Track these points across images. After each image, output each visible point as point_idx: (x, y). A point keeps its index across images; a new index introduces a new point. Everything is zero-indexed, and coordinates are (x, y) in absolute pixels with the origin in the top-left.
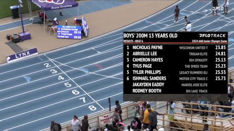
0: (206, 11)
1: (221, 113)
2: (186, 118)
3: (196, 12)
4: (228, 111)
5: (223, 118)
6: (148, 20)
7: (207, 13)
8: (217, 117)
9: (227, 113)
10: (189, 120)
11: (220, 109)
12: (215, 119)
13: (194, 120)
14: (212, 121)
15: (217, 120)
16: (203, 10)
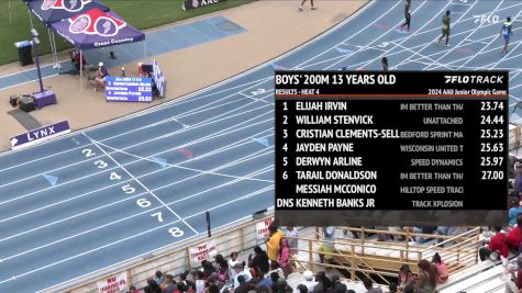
0: (386, 44)
1: (419, 235)
2: (353, 246)
3: (368, 47)
4: (431, 233)
5: (423, 246)
6: (276, 63)
7: (388, 48)
8: (410, 244)
9: (429, 236)
10: (358, 249)
12: (408, 246)
13: (368, 251)
14: (402, 252)
15: (410, 249)
16: (379, 42)
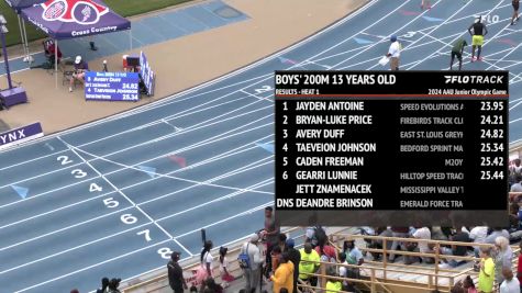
0: (412, 34)
2: (373, 270)
5: (454, 270)
6: (285, 56)
7: (415, 38)
10: (379, 274)
11: (444, 249)
12: (437, 271)
13: (390, 276)
14: (430, 276)
15: (440, 274)
16: (405, 31)
